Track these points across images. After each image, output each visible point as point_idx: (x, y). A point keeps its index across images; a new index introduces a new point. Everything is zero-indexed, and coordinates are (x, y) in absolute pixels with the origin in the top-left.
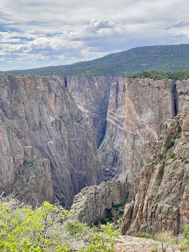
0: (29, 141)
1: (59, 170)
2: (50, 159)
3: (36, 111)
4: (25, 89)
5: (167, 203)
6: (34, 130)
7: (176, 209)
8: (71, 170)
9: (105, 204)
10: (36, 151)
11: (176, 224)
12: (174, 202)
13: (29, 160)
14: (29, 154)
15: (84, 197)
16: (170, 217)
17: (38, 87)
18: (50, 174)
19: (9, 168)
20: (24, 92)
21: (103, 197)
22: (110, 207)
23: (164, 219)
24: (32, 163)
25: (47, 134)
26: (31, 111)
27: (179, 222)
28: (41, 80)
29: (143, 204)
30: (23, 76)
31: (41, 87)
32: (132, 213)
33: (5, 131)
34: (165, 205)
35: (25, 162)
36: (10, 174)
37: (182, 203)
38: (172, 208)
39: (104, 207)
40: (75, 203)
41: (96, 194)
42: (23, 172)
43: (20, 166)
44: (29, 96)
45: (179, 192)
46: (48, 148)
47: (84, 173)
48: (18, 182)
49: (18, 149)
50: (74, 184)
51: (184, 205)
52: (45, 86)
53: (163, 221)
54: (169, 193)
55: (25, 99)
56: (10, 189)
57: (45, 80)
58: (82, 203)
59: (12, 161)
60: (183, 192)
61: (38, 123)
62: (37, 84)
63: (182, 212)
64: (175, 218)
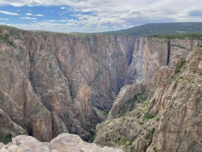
0: (101, 63)
1: (112, 76)
2: (109, 71)
3: (104, 51)
4: (100, 41)
5: (180, 101)
6: (103, 59)
7: (185, 105)
8: (117, 76)
9: (134, 93)
10: (104, 68)
11: (184, 112)
12: (184, 102)
13: (101, 71)
14: (101, 69)
15: (125, 89)
16: (181, 108)
17: (105, 40)
18: (109, 77)
19: (93, 74)
20: (100, 42)
21: (133, 90)
22: (136, 94)
23: (177, 109)
24: (102, 73)
25: (108, 60)
26: (102, 50)
27: (185, 112)
28: (107, 37)
29: (161, 99)
30: (99, 35)
31: (107, 40)
32: (154, 102)
33: (92, 59)
34: (179, 103)
35: (99, 72)
36: (93, 76)
37: (188, 102)
38: (182, 104)
39: (134, 94)
40: (121, 91)
41: (130, 88)
42: (98, 76)
43: (97, 73)
44: (101, 44)
45: (187, 97)
46: (108, 66)
47: (122, 78)
48: (96, 80)
49: (97, 66)
50: (118, 82)
51: (190, 104)
52: (108, 40)
53: (177, 110)
54: (181, 97)
55: (100, 45)
56: (93, 82)
57: (108, 37)
58: (124, 92)
59: (94, 71)
60: (190, 97)
61: (104, 56)
62: (105, 39)
63: (188, 107)
64: (184, 109)
